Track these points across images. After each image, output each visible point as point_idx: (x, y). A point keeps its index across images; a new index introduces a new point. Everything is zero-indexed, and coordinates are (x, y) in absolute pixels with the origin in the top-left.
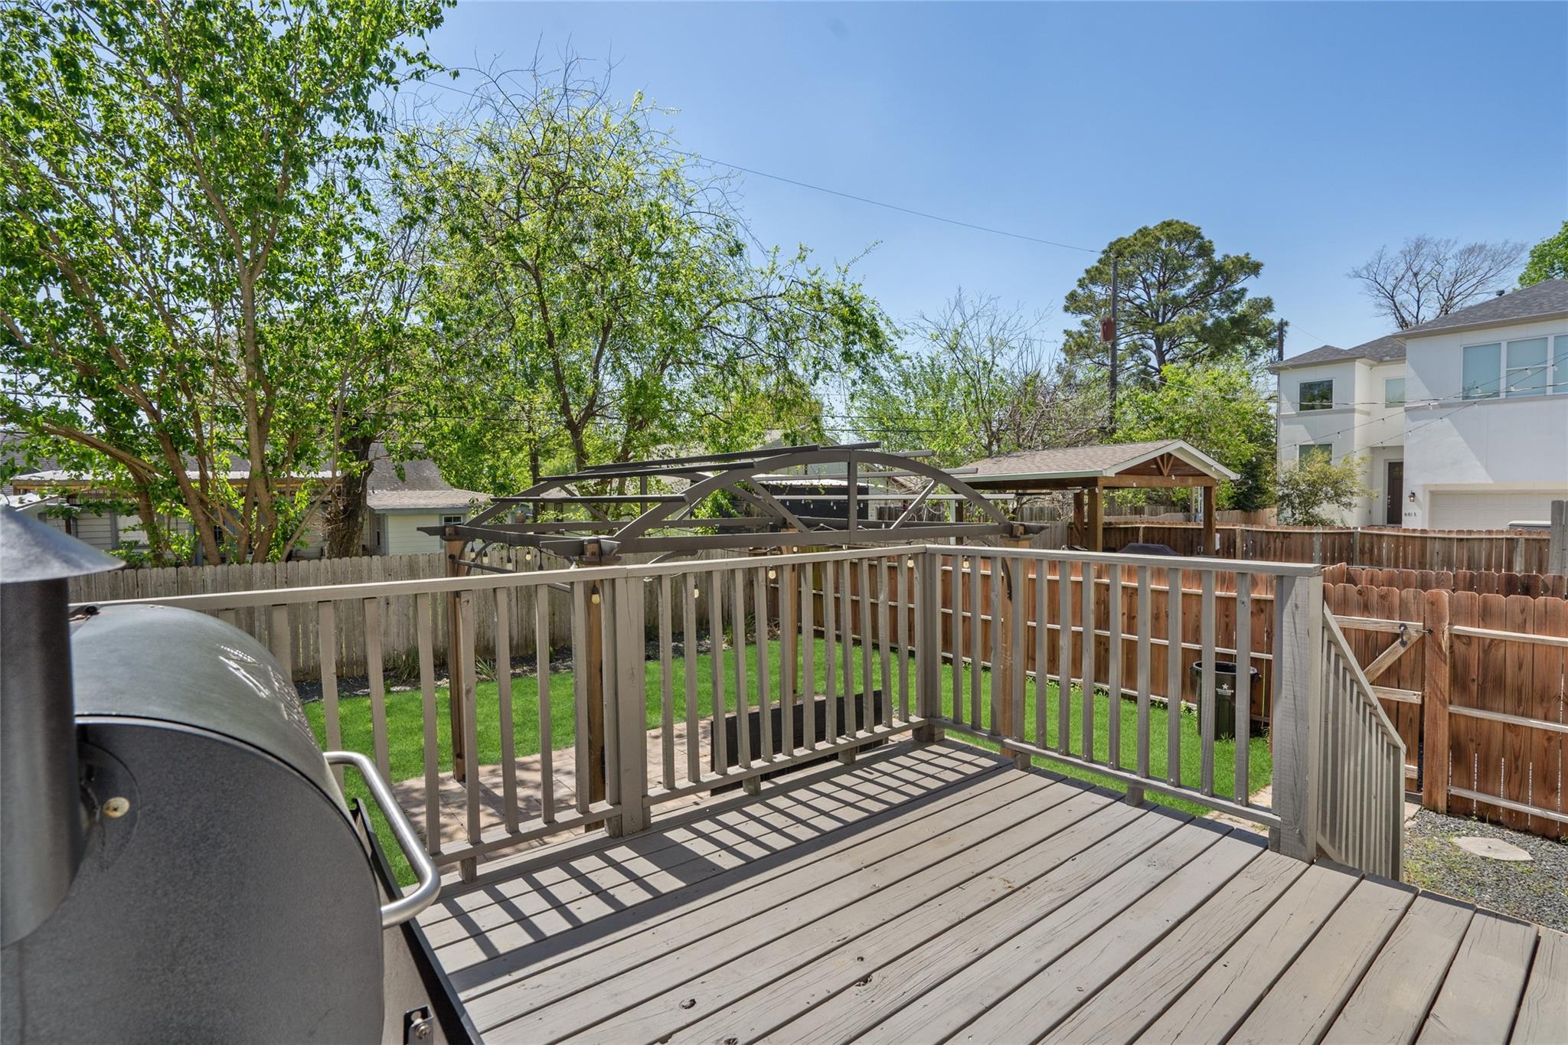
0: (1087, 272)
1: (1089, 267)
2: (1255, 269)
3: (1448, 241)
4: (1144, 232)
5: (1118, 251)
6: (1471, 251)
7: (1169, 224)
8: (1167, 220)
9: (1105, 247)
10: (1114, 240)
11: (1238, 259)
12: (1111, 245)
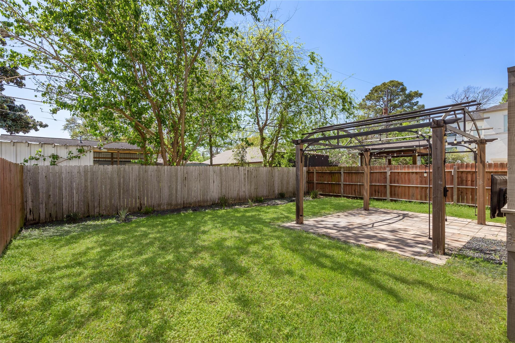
0: (366, 96)
1: (366, 95)
2: (420, 95)
3: (478, 87)
4: (384, 84)
5: (376, 90)
6: (485, 90)
7: (392, 81)
8: (392, 80)
9: (372, 89)
10: (374, 87)
11: (416, 92)
12: (374, 88)
